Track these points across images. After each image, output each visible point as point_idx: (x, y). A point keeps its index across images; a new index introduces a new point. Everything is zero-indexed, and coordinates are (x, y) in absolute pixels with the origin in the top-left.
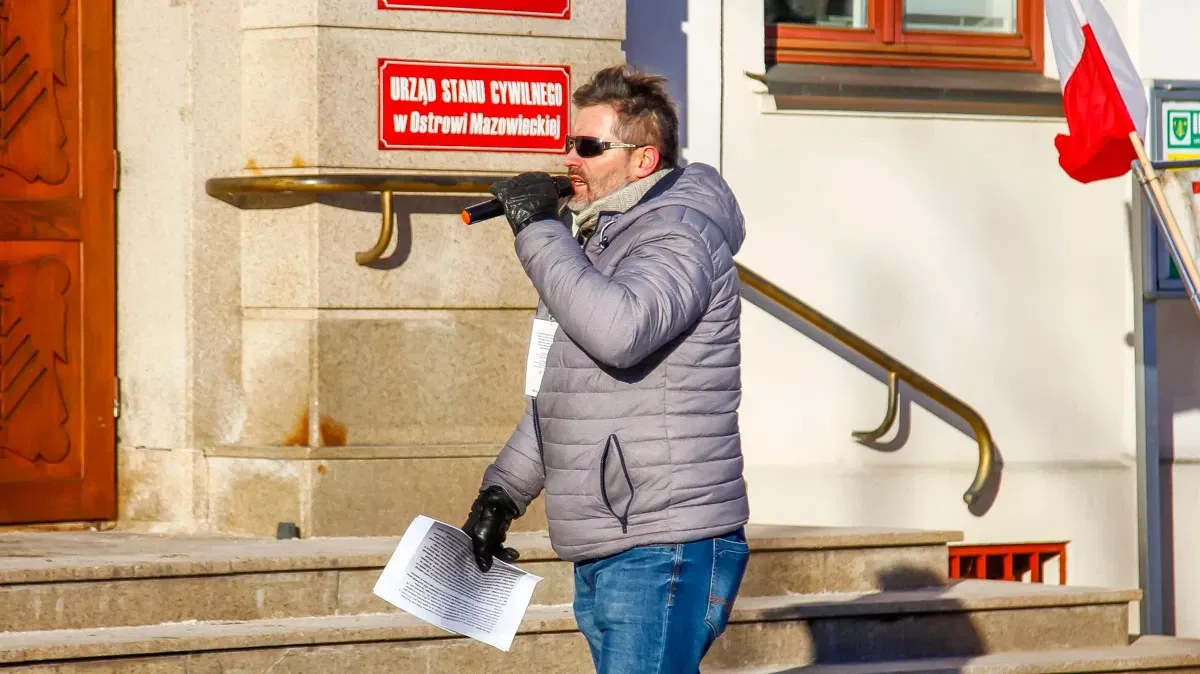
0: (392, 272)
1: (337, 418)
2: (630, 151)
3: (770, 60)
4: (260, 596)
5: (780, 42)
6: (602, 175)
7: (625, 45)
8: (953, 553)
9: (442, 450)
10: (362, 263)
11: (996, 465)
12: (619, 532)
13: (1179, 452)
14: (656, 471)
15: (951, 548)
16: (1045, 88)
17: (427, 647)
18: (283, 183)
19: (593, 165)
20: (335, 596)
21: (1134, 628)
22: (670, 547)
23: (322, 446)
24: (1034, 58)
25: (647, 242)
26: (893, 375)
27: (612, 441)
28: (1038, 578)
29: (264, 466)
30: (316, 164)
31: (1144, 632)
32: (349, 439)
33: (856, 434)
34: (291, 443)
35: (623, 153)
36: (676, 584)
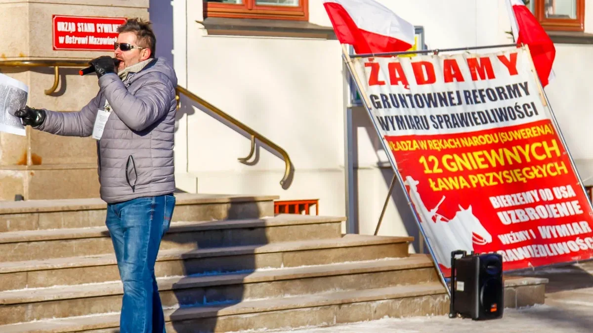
0: (59, 97)
1: (38, 154)
2: (140, 50)
3: (205, 16)
4: (8, 222)
5: (209, 9)
6: (130, 58)
7: (149, 10)
8: (277, 204)
9: (79, 166)
10: (47, 94)
11: (292, 170)
12: (131, 192)
13: (360, 165)
14: (147, 169)
15: (275, 202)
16: (309, 27)
17: (74, 242)
18: (15, 63)
19: (126, 54)
20: (38, 223)
21: (344, 231)
22: (151, 198)
23: (32, 165)
24: (305, 15)
25: (149, 84)
26: (253, 136)
27: (131, 158)
28: (308, 213)
29: (10, 173)
30: (29, 55)
31: (348, 232)
32: (43, 162)
33: (239, 159)
34: (20, 164)
35: (138, 50)
36: (154, 212)
